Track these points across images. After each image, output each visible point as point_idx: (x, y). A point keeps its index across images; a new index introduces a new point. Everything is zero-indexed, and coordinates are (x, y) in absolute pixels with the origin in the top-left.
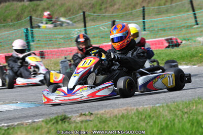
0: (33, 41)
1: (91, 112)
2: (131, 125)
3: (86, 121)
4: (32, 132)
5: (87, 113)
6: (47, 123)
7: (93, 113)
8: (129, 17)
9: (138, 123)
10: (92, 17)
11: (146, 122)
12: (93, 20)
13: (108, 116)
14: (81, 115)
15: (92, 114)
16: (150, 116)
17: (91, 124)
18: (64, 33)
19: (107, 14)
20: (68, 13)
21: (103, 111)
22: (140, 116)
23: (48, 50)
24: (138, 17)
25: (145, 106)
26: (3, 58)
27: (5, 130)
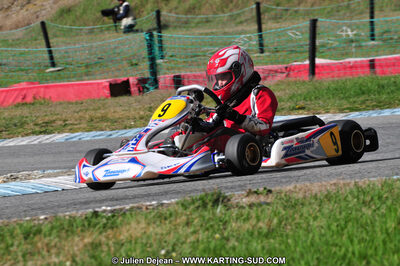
0: (162, 57)
1: (268, 188)
2: (344, 214)
3: (260, 205)
4: (158, 223)
5: (261, 189)
6: (184, 206)
7: (273, 189)
8: (345, 14)
9: (357, 210)
10: (273, 13)
11: (373, 207)
12: (276, 18)
13: (301, 196)
14: (250, 193)
15: (270, 191)
16: (380, 198)
17: (268, 210)
18: (219, 41)
19: (301, 8)
20: (227, 7)
21: (290, 187)
22: (362, 197)
23: (188, 73)
24: (361, 13)
25: (371, 179)
26: (105, 87)
27: (108, 219)
